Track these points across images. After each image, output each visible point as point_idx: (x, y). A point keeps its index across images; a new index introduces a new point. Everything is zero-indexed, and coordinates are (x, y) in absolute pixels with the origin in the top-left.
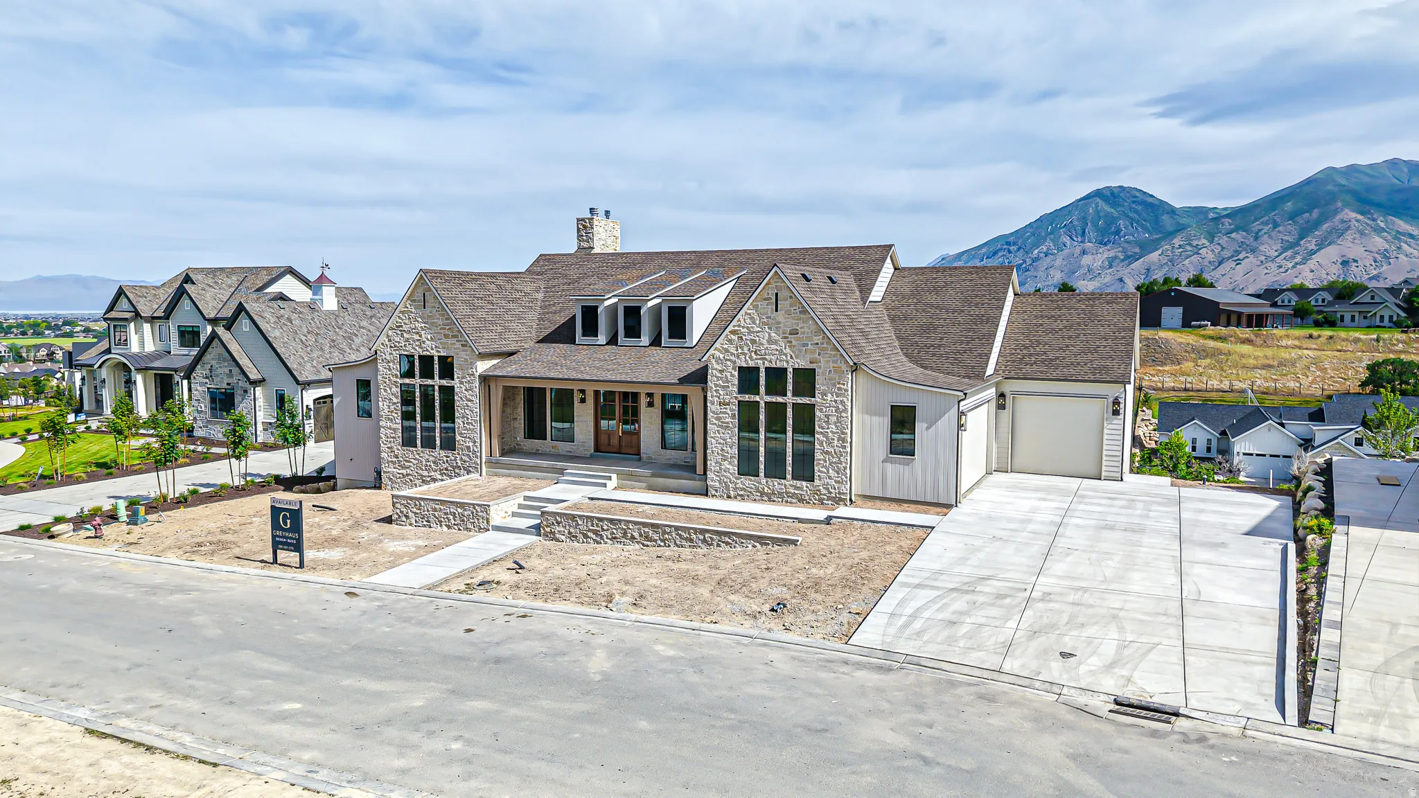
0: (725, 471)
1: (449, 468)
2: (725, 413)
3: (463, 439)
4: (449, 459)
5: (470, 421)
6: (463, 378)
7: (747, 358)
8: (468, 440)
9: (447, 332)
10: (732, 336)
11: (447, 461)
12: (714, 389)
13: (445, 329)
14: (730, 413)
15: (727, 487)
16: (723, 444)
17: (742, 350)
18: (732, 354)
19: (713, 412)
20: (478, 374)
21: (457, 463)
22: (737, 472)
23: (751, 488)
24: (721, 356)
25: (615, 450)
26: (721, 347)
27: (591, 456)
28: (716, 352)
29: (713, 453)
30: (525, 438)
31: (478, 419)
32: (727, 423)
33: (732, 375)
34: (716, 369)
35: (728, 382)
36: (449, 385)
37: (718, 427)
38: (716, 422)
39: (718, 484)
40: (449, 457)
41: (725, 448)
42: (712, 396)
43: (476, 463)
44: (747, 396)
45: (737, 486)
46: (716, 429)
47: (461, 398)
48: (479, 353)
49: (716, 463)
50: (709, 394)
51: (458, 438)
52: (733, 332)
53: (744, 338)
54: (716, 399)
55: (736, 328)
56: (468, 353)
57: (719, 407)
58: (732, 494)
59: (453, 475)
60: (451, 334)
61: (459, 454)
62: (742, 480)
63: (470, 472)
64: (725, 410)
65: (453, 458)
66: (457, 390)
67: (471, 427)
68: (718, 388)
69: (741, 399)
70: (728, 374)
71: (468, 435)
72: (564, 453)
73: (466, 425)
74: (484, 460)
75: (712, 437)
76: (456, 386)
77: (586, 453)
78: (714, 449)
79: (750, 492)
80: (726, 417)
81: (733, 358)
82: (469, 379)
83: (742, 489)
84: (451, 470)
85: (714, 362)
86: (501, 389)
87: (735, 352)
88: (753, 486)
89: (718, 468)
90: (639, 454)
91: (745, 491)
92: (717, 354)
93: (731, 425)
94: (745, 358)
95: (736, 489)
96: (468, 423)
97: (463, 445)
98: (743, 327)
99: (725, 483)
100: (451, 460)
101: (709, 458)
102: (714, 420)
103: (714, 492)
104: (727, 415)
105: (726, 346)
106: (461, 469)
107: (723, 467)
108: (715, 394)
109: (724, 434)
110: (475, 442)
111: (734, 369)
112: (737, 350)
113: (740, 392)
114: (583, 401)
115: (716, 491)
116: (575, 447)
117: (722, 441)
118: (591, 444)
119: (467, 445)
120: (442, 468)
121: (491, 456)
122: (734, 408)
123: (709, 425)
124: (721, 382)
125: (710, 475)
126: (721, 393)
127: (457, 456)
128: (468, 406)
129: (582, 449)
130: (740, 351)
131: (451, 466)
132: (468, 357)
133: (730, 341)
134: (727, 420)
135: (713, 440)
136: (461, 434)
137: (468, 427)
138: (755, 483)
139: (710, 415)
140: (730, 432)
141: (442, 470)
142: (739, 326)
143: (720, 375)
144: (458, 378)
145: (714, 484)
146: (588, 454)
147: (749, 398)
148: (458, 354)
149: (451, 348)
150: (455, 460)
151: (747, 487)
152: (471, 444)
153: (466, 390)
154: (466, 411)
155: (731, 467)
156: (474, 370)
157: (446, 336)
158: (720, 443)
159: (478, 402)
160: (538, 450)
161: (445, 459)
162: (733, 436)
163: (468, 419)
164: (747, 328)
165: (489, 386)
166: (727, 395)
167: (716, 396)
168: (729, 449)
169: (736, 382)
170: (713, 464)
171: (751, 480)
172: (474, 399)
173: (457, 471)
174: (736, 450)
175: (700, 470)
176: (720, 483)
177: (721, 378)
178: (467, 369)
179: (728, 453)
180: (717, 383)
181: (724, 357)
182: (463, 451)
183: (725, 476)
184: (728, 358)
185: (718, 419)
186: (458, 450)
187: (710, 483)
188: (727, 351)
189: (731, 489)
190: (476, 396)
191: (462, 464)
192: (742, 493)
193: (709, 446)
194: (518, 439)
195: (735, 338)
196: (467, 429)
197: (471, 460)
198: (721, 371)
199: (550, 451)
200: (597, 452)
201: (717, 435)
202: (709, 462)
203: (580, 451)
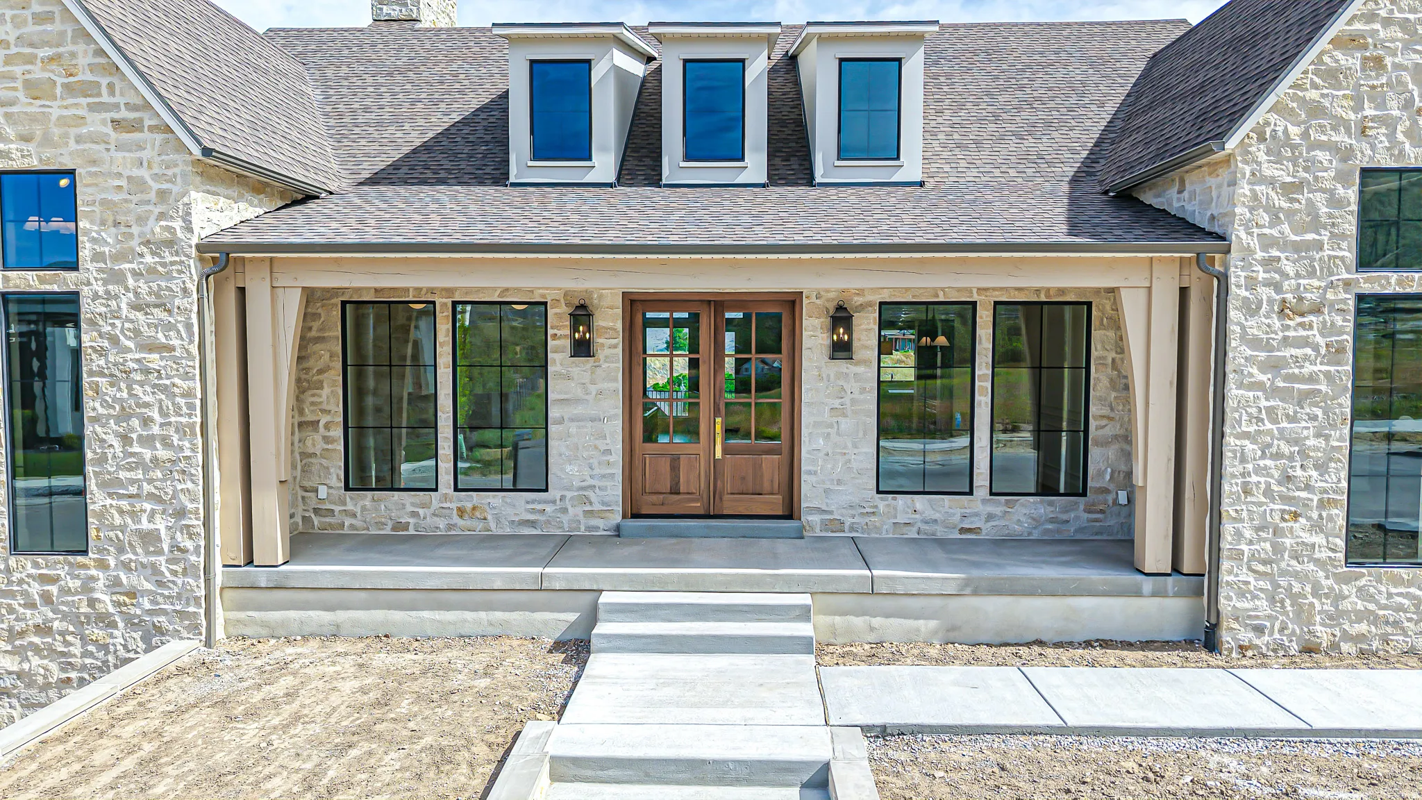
0: (1296, 557)
1: (56, 625)
2: (1305, 343)
3: (124, 504)
4: (54, 589)
5: (156, 430)
6: (120, 257)
7: (1400, 137)
8: (148, 506)
9: (38, 73)
10: (1338, 54)
11: (47, 598)
12: (1260, 255)
13: (31, 60)
14: (1321, 341)
15: (1303, 614)
16: (1291, 458)
17: (1381, 105)
18: (1340, 124)
19: (1255, 343)
20: (195, 241)
21: (92, 603)
22: (1341, 556)
23: (1400, 608)
24: (1294, 131)
25: (696, 506)
26: (1294, 98)
27: (618, 531)
28: (1273, 117)
29: (1247, 492)
30: (347, 488)
31: (198, 420)
32: (1312, 379)
33: (1336, 202)
34: (1271, 182)
35: (1316, 225)
36: (56, 288)
37: (1273, 392)
38: (1263, 378)
39: (1263, 603)
40: (54, 580)
41: (1299, 472)
42: (1251, 284)
43: (184, 595)
44: (1394, 277)
45: (1345, 605)
46: (1264, 403)
47: (114, 340)
48: (207, 152)
49: (1258, 529)
50: (1237, 277)
51: (97, 499)
52: (1350, 42)
53: (1388, 61)
54: (1265, 293)
55: (1358, 26)
56: (145, 155)
57: (1277, 324)
58: (1323, 635)
59: (76, 650)
60: (59, 81)
61: (102, 565)
62: (1363, 582)
63: (160, 631)
64: (1304, 333)
65: (74, 584)
66: (87, 308)
67: (162, 453)
68: (1275, 253)
69: (1367, 288)
70: (1319, 198)
71: (147, 487)
72: (508, 531)
73: (136, 449)
74: (219, 581)
75: (1246, 435)
76: (85, 291)
77: (595, 522)
78: (1254, 479)
79: (1396, 624)
80: (1306, 358)
81: (1341, 138)
82: (149, 259)
83: (1360, 616)
84: (63, 633)
85: (1262, 157)
86: (292, 304)
87: (1352, 116)
88: (1406, 602)
89: (1268, 546)
90: (790, 513)
91: (1375, 620)
92: (1279, 124)
93: (1323, 388)
94: (1391, 136)
95: (1333, 618)
96: (147, 441)
97: (123, 528)
98: (1387, 22)
99: (1294, 597)
100: (65, 591)
101: (1227, 508)
102: (1255, 371)
103: (1246, 636)
104: (1309, 351)
105: (1313, 94)
106: (113, 625)
107: (1288, 542)
108: (1262, 276)
109: (1293, 419)
110: (181, 513)
111: (1342, 177)
112: (1358, 108)
113: (1367, 259)
114: (582, 348)
115: (1259, 630)
116: (549, 509)
117: (1285, 449)
118: (614, 491)
119: (145, 525)
120: (19, 626)
121: (250, 562)
122: (1339, 321)
123: (1233, 392)
124: (1286, 228)
125: (1229, 573)
126: (1289, 269)
127: (93, 572)
128: (147, 371)
129: (579, 510)
130: (1369, 111)
131: (65, 617)
132: (144, 173)
133: (1332, 76)
134: (1308, 369)
135: (1249, 446)
136: (110, 485)
137: (147, 454)
138: (1412, 590)
139: (1237, 351)
140: (1319, 412)
141: (22, 634)
142: (1371, 17)
143: (1285, 205)
144: (97, 257)
145: (1246, 605)
146: (603, 525)
147: (1400, 282)
148: (94, 162)
149: (65, 136)
150: (87, 588)
151: (1385, 607)
152: (161, 525)
153: (136, 307)
154: (138, 390)
155: (1319, 539)
156: (177, 224)
157: (35, 89)
158: (1278, 456)
159: (194, 350)
160: (406, 526)
161: (35, 589)
162: (1333, 426)
163: (146, 422)
164: (1404, 25)
165: (242, 291)
166: (1312, 274)
167: (1267, 284)
168: (1315, 474)
169: (1350, 226)
170: (1248, 534)
171: (1398, 581)
172: (176, 342)
173: (97, 633)
174: (1344, 474)
175: (1155, 552)
176: (1272, 600)
177: (1290, 213)
178: (141, 220)
179: (1308, 487)
180: (1274, 232)
181: (1305, 135)
182: (121, 550)
183: (1296, 575)
184: (1324, 138)
185: (1274, 366)
186: (100, 551)
187: (1228, 603)
188: (1316, 110)
189: (1318, 618)
190: (189, 327)
191: (118, 604)
192: (1363, 627)
193: (1231, 466)
194: (323, 492)
195: (1352, 61)
196: (140, 464)
197: (160, 584)
198: (1290, 190)
199: (450, 527)
200: (635, 516)
201: (1269, 426)
202: (1228, 529)
203: (573, 519)
